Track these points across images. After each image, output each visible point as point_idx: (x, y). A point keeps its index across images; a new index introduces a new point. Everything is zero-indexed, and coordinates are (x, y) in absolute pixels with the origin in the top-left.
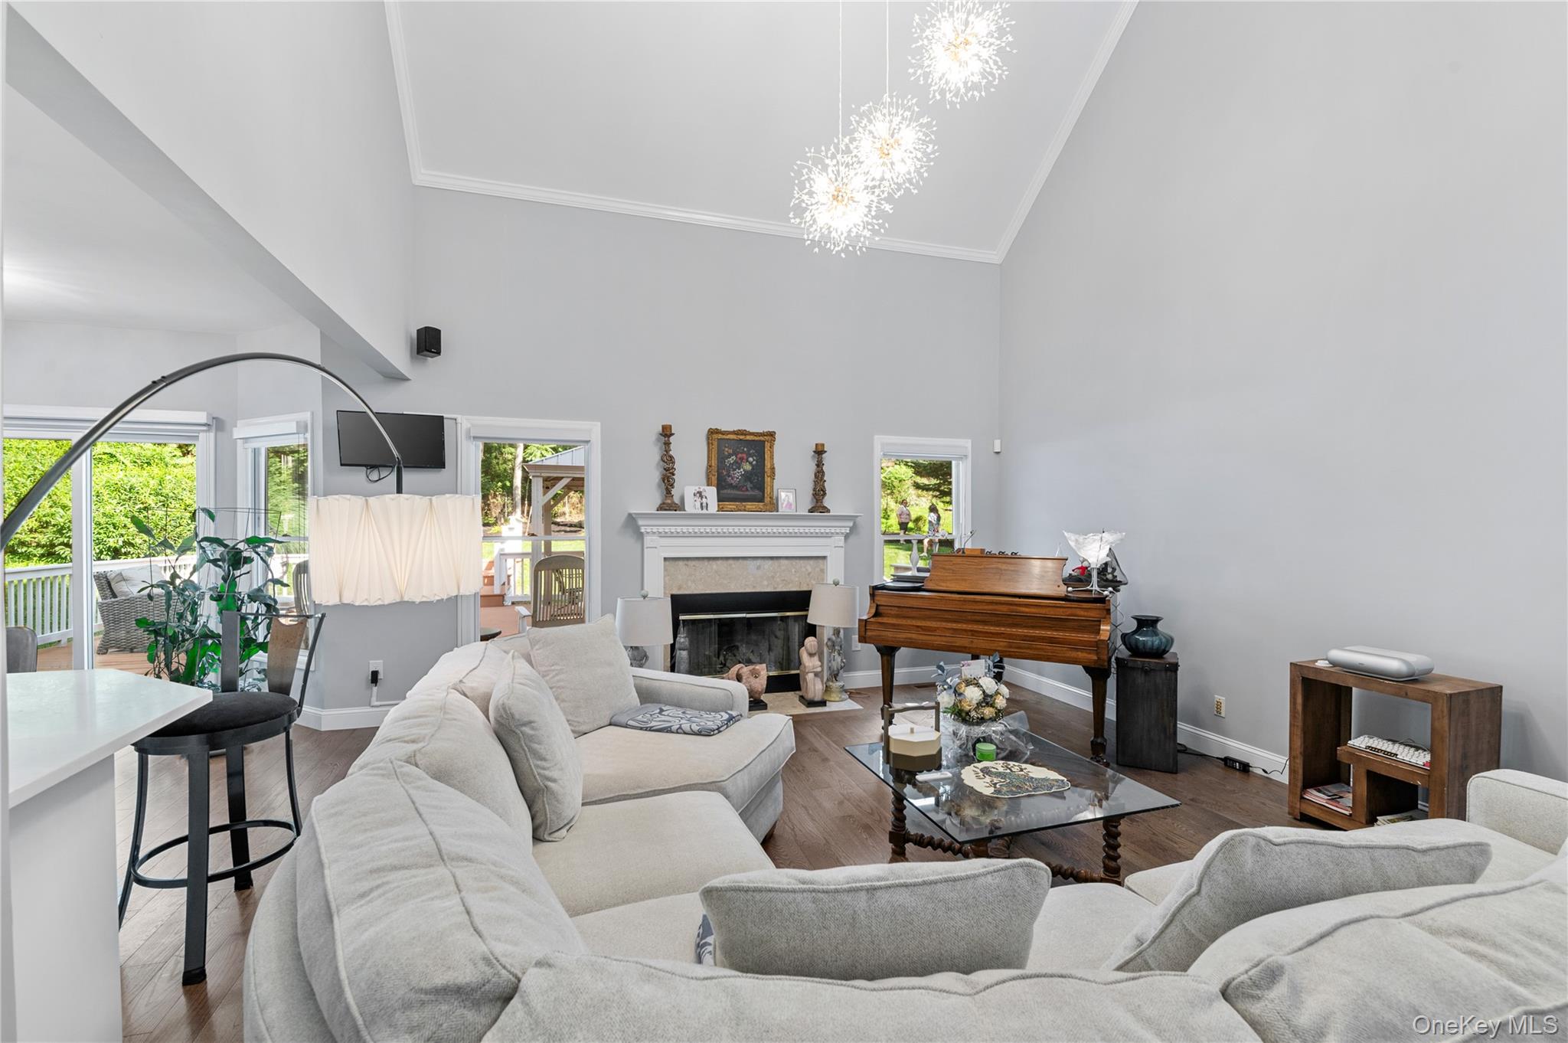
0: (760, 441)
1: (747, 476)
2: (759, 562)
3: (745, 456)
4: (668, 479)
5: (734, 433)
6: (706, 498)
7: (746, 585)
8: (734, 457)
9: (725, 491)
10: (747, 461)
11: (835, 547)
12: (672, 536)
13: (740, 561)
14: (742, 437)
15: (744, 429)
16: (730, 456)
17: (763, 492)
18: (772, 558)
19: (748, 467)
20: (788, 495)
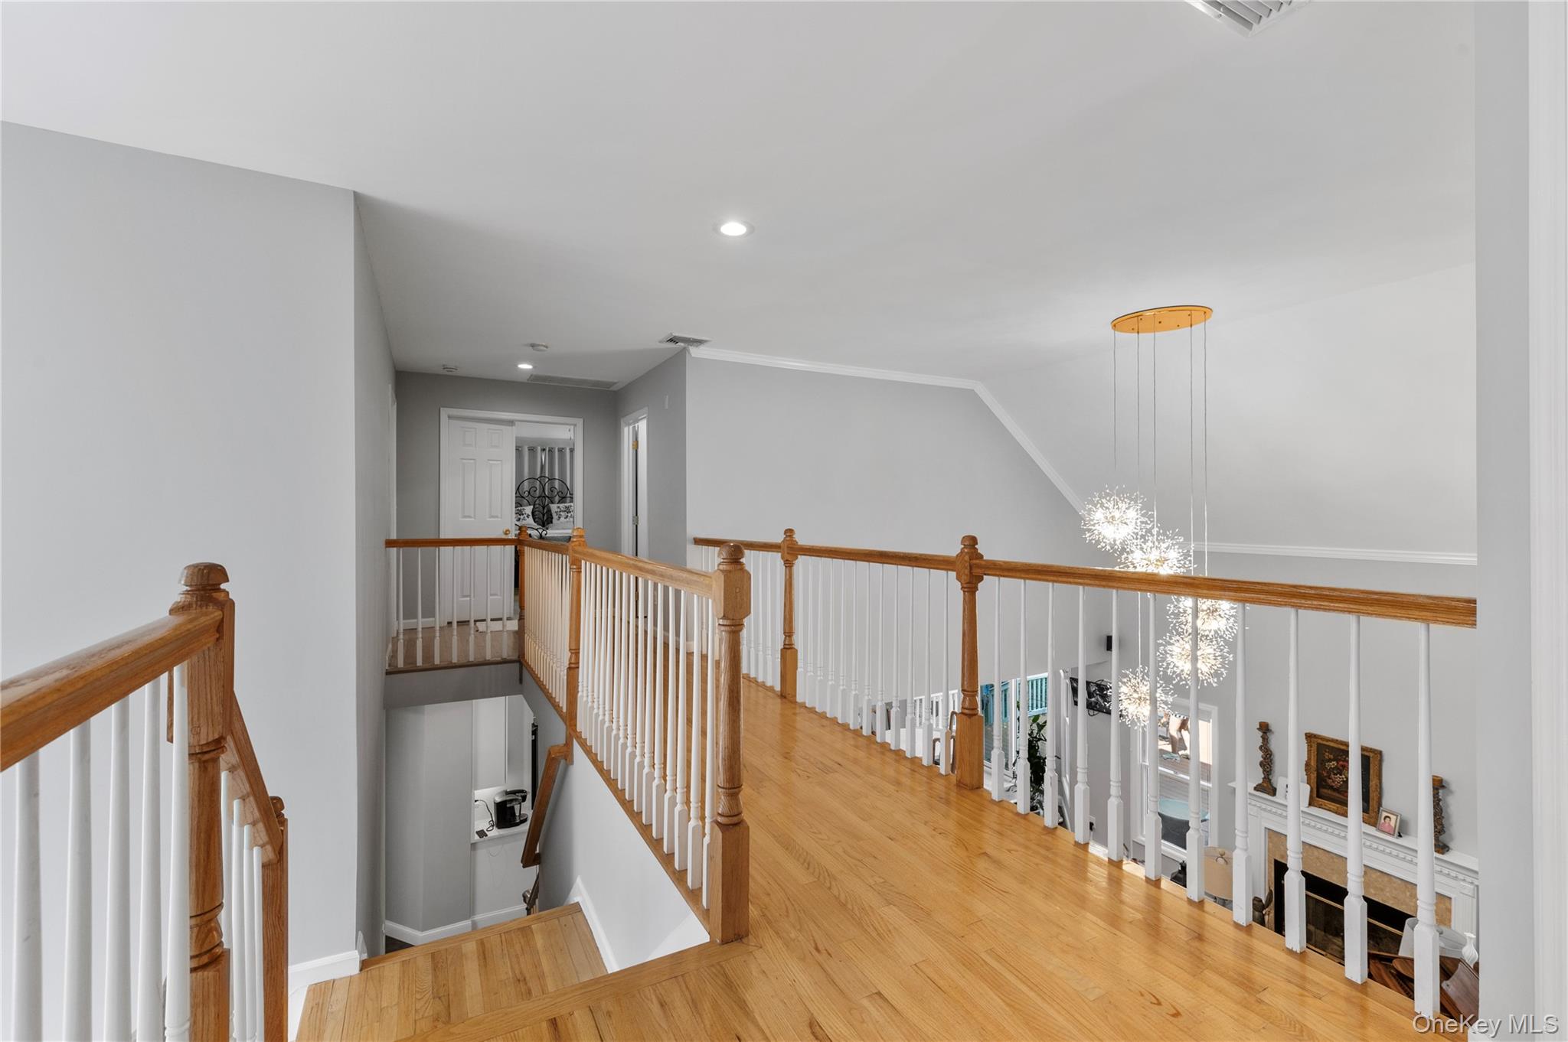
4: (1267, 766)
8: (1334, 763)
9: (1325, 791)
16: (1330, 760)
17: (1369, 805)
20: (1389, 818)
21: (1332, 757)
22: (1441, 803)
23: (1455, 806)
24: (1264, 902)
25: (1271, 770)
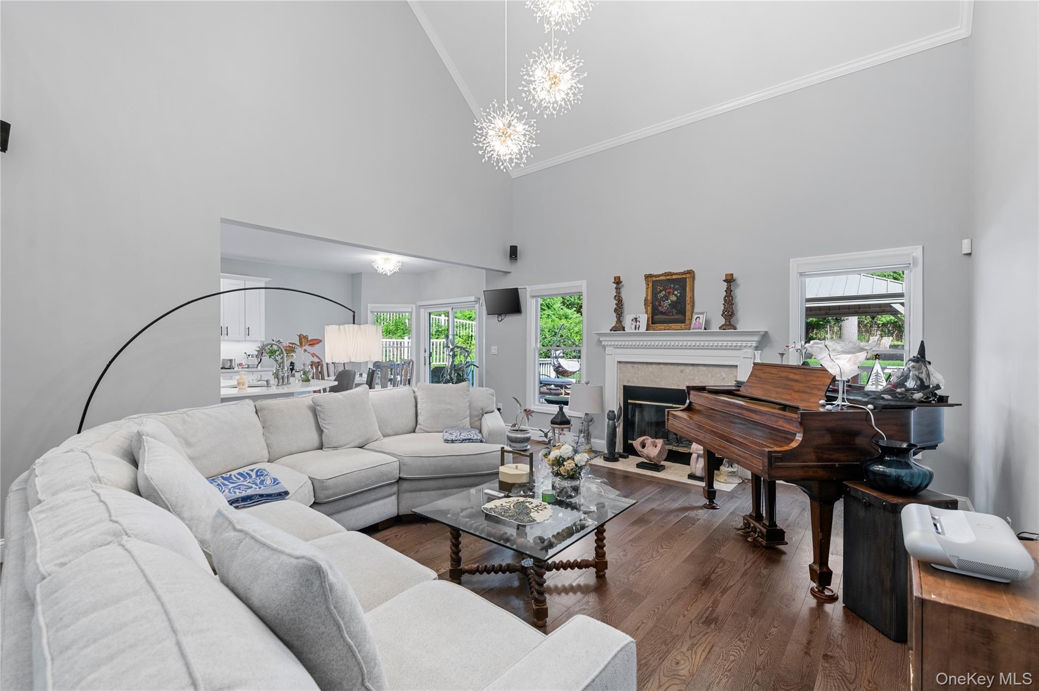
0: (683, 278)
1: (673, 305)
2: (682, 368)
3: (671, 290)
4: (619, 310)
5: (662, 275)
6: (639, 322)
7: (672, 383)
8: (664, 292)
9: (657, 317)
10: (673, 294)
11: (744, 358)
12: (624, 347)
13: (669, 366)
14: (669, 277)
15: (669, 271)
16: (661, 291)
17: (685, 316)
18: (693, 365)
19: (674, 298)
20: (699, 317)
21: (662, 288)
22: (732, 293)
23: (740, 294)
24: (616, 413)
25: (622, 313)
